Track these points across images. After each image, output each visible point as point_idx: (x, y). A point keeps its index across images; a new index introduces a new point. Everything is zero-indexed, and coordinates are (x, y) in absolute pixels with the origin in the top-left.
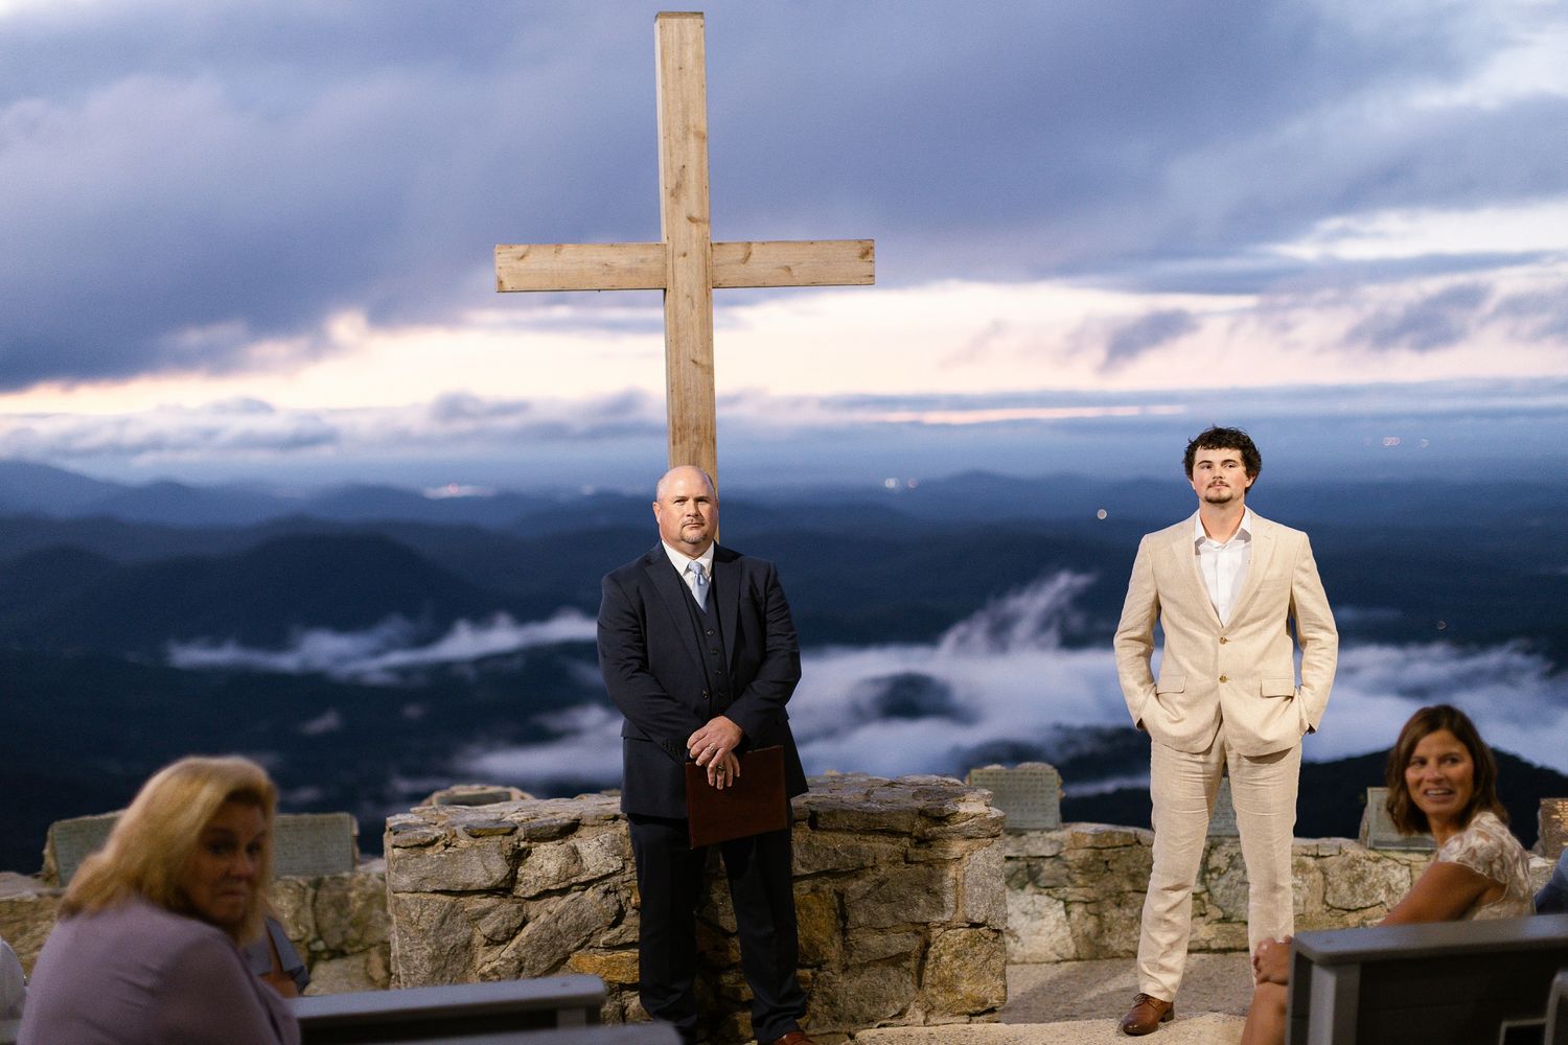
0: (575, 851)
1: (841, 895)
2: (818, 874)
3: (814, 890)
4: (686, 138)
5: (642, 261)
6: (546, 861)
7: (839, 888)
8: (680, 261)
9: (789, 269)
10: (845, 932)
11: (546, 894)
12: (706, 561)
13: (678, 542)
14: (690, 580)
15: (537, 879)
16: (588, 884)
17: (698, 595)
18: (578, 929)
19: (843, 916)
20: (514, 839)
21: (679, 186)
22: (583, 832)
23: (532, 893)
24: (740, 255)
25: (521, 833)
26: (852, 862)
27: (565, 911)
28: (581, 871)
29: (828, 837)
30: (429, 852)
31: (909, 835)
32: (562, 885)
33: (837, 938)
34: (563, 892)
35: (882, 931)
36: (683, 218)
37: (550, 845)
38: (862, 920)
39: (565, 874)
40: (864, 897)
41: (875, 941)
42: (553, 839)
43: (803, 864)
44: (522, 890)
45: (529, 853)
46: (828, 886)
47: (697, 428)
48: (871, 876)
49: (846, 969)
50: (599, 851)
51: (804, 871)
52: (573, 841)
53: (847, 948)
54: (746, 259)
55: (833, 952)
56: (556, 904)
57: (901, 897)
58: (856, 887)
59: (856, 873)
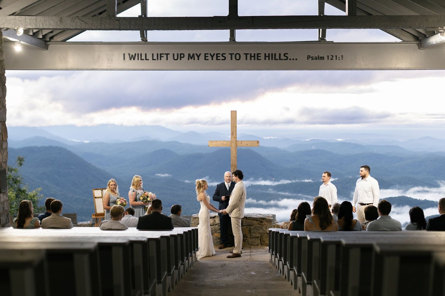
0: (215, 220)
1: (250, 228)
3: (246, 227)
4: (234, 127)
5: (228, 143)
8: (233, 143)
9: (247, 144)
10: (250, 233)
12: (230, 184)
13: (226, 182)
14: (227, 186)
16: (216, 224)
17: (228, 189)
18: (216, 230)
19: (250, 231)
21: (233, 133)
22: (216, 218)
24: (241, 142)
26: (251, 224)
27: (213, 228)
29: (248, 220)
30: (196, 219)
31: (259, 221)
34: (213, 225)
35: (255, 233)
36: (233, 138)
37: (212, 219)
38: (252, 232)
40: (253, 229)
41: (254, 235)
42: (212, 218)
43: (245, 224)
46: (248, 227)
47: (234, 165)
48: (254, 226)
49: (250, 238)
51: (245, 225)
53: (250, 235)
54: (241, 143)
55: (249, 236)
57: (258, 229)
59: (252, 225)
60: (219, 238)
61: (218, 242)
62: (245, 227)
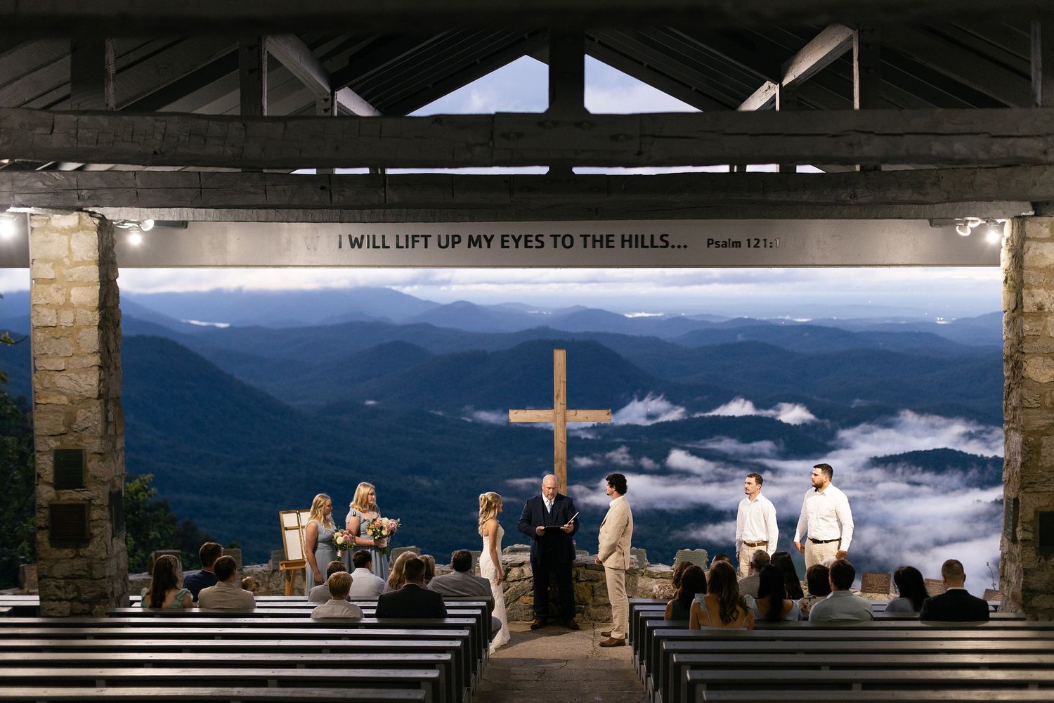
0: (522, 570)
1: (592, 586)
2: (586, 581)
3: (586, 585)
6: (515, 572)
7: (593, 584)
9: (587, 418)
10: (593, 596)
11: (514, 581)
14: (547, 505)
15: (513, 577)
16: (525, 579)
17: (549, 511)
18: (522, 590)
19: (593, 592)
20: (507, 566)
22: (523, 565)
23: (511, 580)
24: (574, 413)
25: (509, 565)
26: (596, 578)
27: (519, 586)
28: (523, 576)
29: (590, 571)
32: (519, 579)
33: (591, 598)
34: (519, 581)
35: (604, 597)
37: (515, 568)
38: (598, 593)
39: (520, 576)
40: (599, 587)
41: (601, 599)
42: (517, 567)
44: (508, 579)
45: (511, 570)
46: (590, 584)
48: (601, 582)
49: (593, 606)
50: (528, 571)
51: (582, 579)
52: (521, 568)
53: (594, 601)
55: (590, 601)
56: (517, 584)
58: (596, 584)
60: (531, 607)
61: (528, 615)
62: (584, 583)
